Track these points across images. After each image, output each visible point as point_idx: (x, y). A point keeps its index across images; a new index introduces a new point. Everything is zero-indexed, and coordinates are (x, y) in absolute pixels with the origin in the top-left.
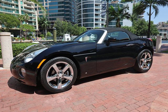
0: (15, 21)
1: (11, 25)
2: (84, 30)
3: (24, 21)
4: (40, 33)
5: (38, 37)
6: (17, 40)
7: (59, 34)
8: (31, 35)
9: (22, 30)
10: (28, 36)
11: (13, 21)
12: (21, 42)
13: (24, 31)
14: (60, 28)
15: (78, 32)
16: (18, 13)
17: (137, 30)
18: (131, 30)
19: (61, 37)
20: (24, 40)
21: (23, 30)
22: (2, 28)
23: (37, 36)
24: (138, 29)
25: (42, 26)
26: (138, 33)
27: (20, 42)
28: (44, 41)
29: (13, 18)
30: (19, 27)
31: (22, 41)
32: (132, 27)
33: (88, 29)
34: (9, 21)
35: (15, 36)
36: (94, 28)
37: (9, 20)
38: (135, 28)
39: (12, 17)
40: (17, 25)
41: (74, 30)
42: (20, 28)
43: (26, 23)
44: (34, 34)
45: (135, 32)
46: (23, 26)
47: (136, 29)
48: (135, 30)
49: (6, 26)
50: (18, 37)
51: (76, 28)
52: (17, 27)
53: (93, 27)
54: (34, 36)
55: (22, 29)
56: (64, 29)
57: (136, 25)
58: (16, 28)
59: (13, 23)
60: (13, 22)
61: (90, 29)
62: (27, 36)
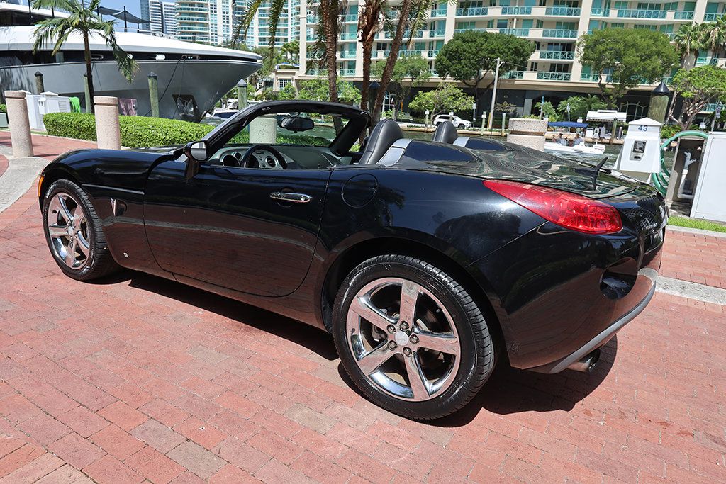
0: (658, 54)
1: (633, 73)
3: (705, 50)
9: (680, 93)
11: (649, 57)
16: (691, 16)
21: (684, 94)
22: (599, 83)
29: (651, 41)
34: (632, 58)
37: (632, 51)
39: (651, 38)
40: (659, 71)
42: (673, 84)
43: (714, 62)
46: (690, 75)
49: (615, 80)
55: (680, 90)
59: (648, 61)
60: (644, 60)
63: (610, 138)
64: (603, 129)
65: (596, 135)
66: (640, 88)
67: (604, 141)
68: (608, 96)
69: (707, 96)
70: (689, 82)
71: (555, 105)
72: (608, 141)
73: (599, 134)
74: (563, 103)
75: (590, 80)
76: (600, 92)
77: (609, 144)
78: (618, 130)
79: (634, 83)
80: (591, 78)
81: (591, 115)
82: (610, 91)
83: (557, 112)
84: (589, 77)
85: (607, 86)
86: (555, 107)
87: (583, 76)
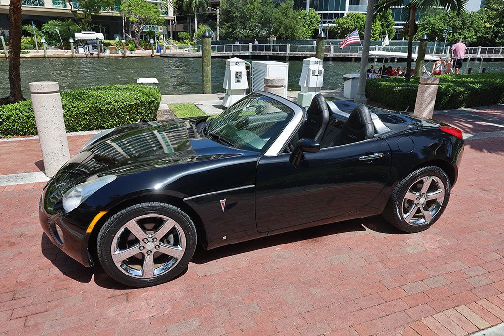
2: (314, 21)
4: (180, 27)
5: (174, 39)
6: (114, 51)
7: (232, 32)
8: (151, 34)
9: (128, 18)
10: (145, 38)
12: (124, 57)
13: (133, 23)
14: (237, 13)
15: (291, 27)
17: (497, 25)
18: (472, 23)
19: (237, 43)
20: (132, 50)
21: (131, 19)
22: (71, 10)
23: (171, 38)
24: (500, 22)
25: (184, 4)
26: (496, 37)
27: (120, 54)
28: (189, 55)
30: (118, 9)
31: (128, 53)
32: (481, 12)
33: (324, 16)
35: (109, 36)
36: (345, 15)
38: (489, 17)
40: (111, 1)
41: (281, 23)
42: (121, 11)
44: (160, 30)
45: (487, 33)
46: (130, 6)
47: (493, 19)
48: (488, 25)
49: (83, 7)
50: (117, 39)
51: (285, 14)
52: (112, 9)
53: (344, 10)
54: (162, 36)
55: (127, 15)
56: (250, 19)
57: (495, 7)
58: (110, 11)
61: (331, 16)
62: (141, 37)
63: (97, 53)
64: (90, 46)
65: (87, 52)
66: (103, 14)
67: (94, 55)
68: (80, 19)
69: (143, 19)
70: (130, 10)
71: (39, 27)
72: (97, 55)
73: (88, 50)
74: (46, 25)
75: (60, 7)
76: (73, 16)
77: (98, 57)
78: (101, 46)
79: (97, 11)
80: (61, 5)
81: (78, 36)
82: (81, 16)
83: (43, 32)
84: (59, 4)
85: (78, 12)
86: (40, 29)
87: (54, 3)
